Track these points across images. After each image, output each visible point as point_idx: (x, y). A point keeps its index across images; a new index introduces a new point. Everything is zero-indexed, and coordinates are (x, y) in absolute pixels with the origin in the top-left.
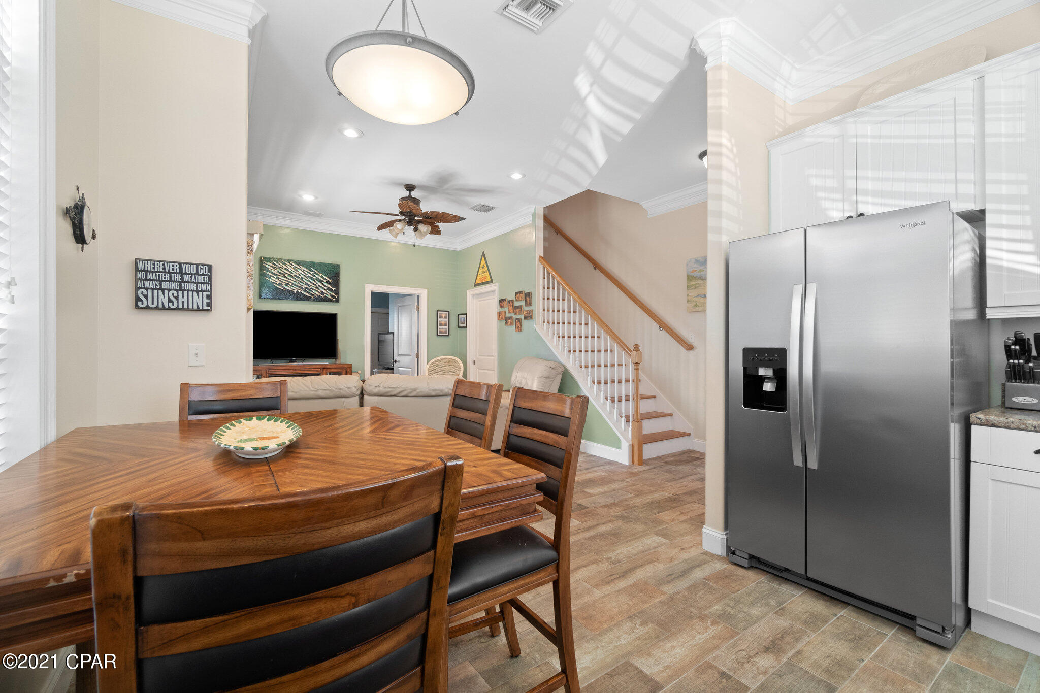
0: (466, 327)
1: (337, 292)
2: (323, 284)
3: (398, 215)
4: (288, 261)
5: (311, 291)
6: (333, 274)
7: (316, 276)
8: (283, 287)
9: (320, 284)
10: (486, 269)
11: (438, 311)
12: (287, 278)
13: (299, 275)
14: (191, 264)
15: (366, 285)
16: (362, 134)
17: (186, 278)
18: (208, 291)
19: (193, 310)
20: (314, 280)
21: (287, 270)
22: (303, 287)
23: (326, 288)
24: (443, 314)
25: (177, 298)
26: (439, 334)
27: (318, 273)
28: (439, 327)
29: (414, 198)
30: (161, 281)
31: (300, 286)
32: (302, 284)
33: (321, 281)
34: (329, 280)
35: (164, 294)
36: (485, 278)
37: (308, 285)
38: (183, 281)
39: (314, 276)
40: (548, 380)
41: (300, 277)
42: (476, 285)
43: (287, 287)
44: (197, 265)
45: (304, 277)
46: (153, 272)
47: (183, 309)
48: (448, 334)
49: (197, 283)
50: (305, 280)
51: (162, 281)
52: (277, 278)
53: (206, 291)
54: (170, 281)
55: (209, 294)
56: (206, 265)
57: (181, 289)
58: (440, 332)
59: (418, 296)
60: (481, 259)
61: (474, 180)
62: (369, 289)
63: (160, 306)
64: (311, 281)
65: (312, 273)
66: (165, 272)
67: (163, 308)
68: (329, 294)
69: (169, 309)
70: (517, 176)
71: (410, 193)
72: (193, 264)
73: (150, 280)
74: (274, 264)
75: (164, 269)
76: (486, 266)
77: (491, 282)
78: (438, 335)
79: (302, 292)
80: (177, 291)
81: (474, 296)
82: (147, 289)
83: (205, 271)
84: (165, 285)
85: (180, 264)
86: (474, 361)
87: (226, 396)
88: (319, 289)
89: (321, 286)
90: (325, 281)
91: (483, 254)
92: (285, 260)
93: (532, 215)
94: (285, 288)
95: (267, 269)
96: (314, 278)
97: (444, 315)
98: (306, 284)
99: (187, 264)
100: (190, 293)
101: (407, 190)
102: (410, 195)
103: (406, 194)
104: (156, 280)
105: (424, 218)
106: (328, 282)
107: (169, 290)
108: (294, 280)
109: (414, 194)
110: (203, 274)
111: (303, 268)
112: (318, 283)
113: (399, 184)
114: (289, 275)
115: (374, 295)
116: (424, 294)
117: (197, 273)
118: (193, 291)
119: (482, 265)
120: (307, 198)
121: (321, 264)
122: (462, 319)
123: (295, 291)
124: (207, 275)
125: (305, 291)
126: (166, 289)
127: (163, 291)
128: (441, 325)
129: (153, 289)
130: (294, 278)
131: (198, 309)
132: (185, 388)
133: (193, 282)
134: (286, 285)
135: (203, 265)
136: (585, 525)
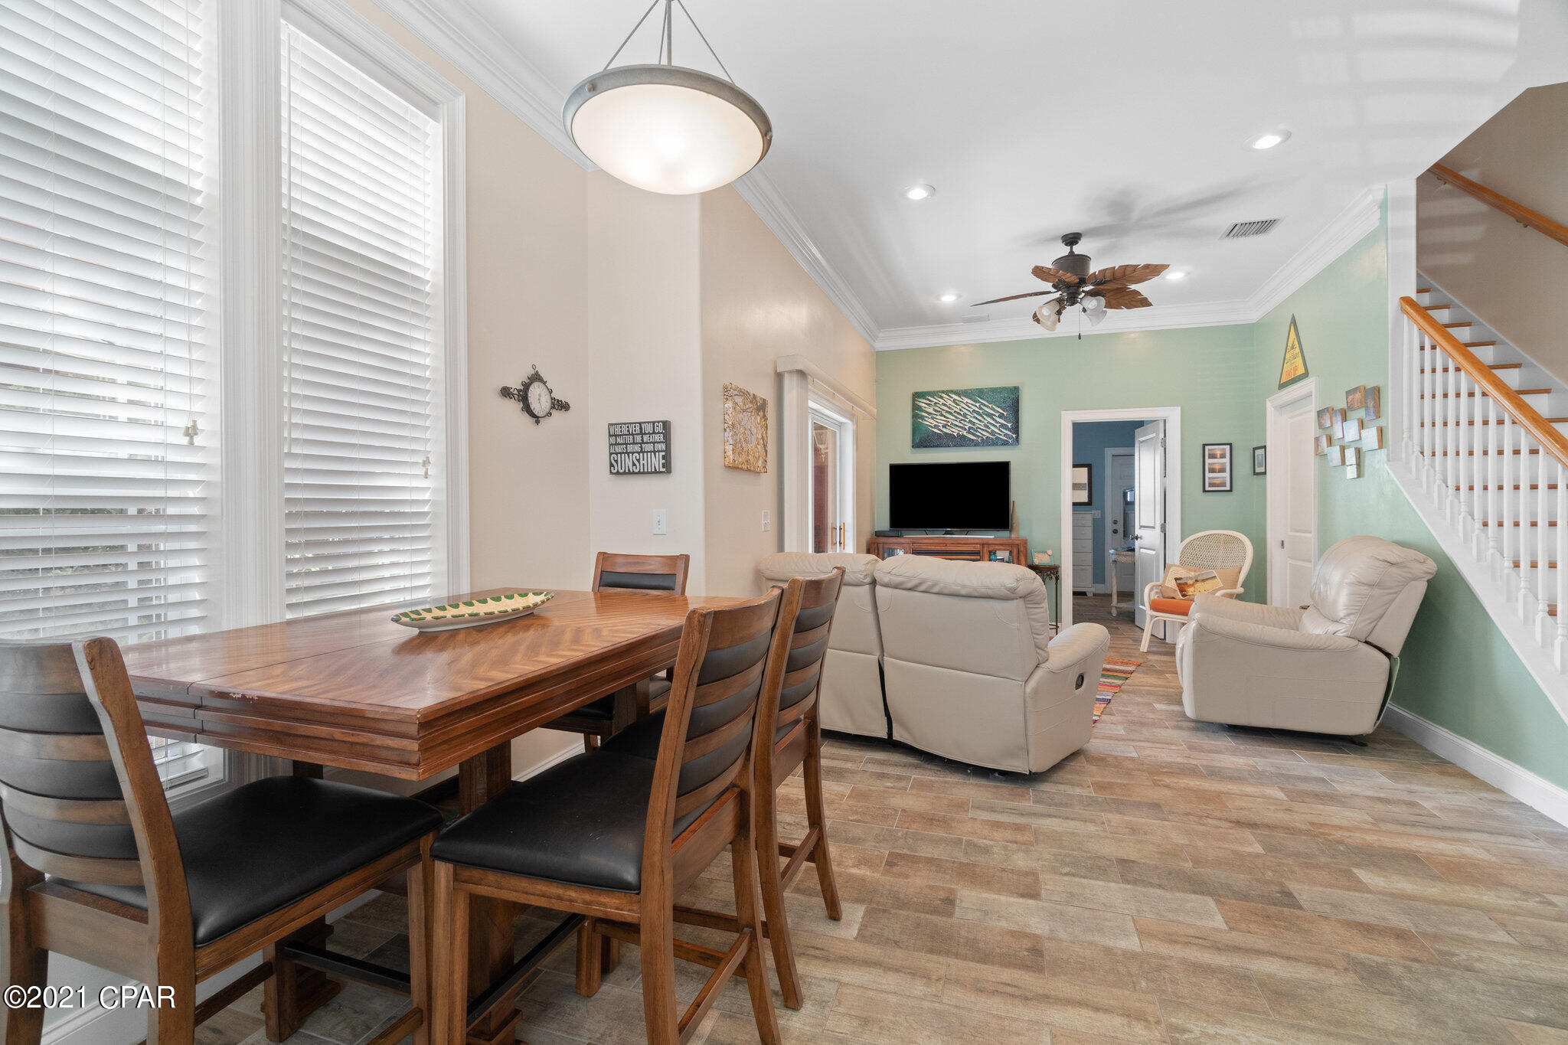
0: (1265, 473)
1: (1016, 429)
2: (993, 419)
3: (1049, 292)
4: (947, 392)
5: (977, 431)
6: (1011, 402)
7: (984, 408)
8: (939, 430)
9: (989, 419)
10: (1298, 350)
11: (1204, 445)
12: (945, 417)
13: (960, 410)
14: (648, 422)
15: (1063, 413)
16: (932, 189)
17: (646, 438)
18: (664, 451)
19: (651, 473)
20: (981, 415)
21: (945, 405)
22: (967, 427)
23: (998, 425)
24: (1218, 450)
25: (638, 461)
26: (1207, 488)
27: (986, 404)
28: (1208, 475)
29: (1078, 255)
30: (626, 444)
31: (961, 425)
32: (965, 423)
33: (990, 415)
34: (1002, 412)
35: (629, 457)
36: (1295, 369)
37: (974, 424)
38: (643, 443)
39: (980, 408)
40: (1377, 592)
41: (962, 413)
42: (1282, 386)
43: (944, 430)
44: (654, 423)
45: (968, 413)
46: (620, 435)
47: (644, 473)
48: (1228, 488)
49: (654, 443)
50: (969, 417)
51: (628, 444)
52: (933, 418)
53: (661, 451)
54: (634, 443)
55: (664, 453)
56: (661, 422)
57: (642, 452)
58: (1211, 485)
59: (1165, 420)
60: (1290, 331)
61: (1182, 186)
62: (1069, 418)
63: (627, 471)
64: (977, 416)
65: (978, 405)
66: (629, 434)
67: (630, 473)
68: (1004, 434)
69: (634, 473)
70: (1268, 142)
71: (1071, 249)
72: (650, 422)
73: (619, 444)
74: (928, 400)
75: (628, 431)
76: (1297, 345)
77: (1306, 375)
78: (1204, 491)
79: (965, 434)
80: (639, 453)
81: (1281, 407)
82: (617, 454)
83: (659, 428)
84: (630, 448)
85: (640, 423)
86: (1283, 542)
87: (633, 569)
88: (989, 428)
89: (994, 423)
90: (997, 415)
91: (1294, 322)
92: (943, 392)
93: (1380, 207)
94: (942, 431)
95: (920, 408)
96: (981, 412)
97: (1218, 453)
98: (970, 422)
99: (645, 423)
100: (649, 454)
101: (1066, 245)
102: (1072, 252)
103: (1065, 251)
104: (623, 444)
105: (1097, 284)
106: (1001, 416)
107: (633, 453)
108: (954, 418)
109: (1078, 249)
110: (659, 433)
111: (966, 400)
112: (986, 418)
113: (1054, 239)
114: (947, 412)
115: (1079, 428)
116: (1173, 416)
117: (654, 433)
118: (651, 452)
119: (1290, 344)
120: (948, 299)
121: (994, 390)
122: (1260, 457)
123: (955, 434)
124: (662, 433)
125: (969, 432)
126: (630, 452)
127: (628, 454)
128: (1212, 471)
129: (621, 453)
130: (954, 416)
131: (656, 472)
132: (603, 557)
133: (651, 443)
134: (944, 426)
135: (658, 422)
136: (1237, 938)
